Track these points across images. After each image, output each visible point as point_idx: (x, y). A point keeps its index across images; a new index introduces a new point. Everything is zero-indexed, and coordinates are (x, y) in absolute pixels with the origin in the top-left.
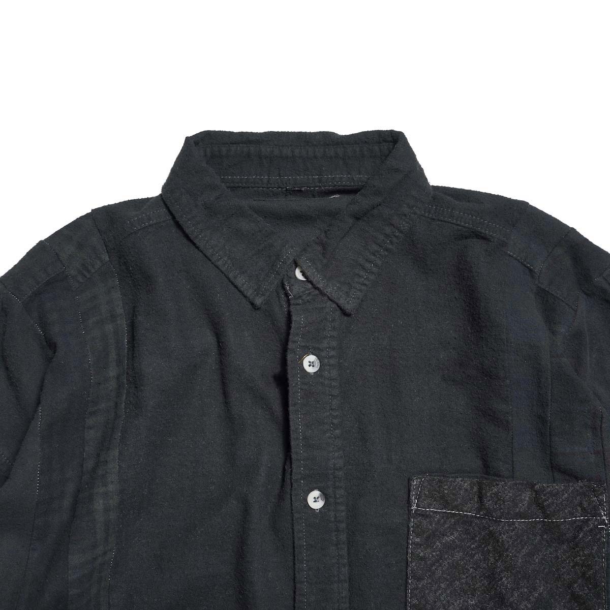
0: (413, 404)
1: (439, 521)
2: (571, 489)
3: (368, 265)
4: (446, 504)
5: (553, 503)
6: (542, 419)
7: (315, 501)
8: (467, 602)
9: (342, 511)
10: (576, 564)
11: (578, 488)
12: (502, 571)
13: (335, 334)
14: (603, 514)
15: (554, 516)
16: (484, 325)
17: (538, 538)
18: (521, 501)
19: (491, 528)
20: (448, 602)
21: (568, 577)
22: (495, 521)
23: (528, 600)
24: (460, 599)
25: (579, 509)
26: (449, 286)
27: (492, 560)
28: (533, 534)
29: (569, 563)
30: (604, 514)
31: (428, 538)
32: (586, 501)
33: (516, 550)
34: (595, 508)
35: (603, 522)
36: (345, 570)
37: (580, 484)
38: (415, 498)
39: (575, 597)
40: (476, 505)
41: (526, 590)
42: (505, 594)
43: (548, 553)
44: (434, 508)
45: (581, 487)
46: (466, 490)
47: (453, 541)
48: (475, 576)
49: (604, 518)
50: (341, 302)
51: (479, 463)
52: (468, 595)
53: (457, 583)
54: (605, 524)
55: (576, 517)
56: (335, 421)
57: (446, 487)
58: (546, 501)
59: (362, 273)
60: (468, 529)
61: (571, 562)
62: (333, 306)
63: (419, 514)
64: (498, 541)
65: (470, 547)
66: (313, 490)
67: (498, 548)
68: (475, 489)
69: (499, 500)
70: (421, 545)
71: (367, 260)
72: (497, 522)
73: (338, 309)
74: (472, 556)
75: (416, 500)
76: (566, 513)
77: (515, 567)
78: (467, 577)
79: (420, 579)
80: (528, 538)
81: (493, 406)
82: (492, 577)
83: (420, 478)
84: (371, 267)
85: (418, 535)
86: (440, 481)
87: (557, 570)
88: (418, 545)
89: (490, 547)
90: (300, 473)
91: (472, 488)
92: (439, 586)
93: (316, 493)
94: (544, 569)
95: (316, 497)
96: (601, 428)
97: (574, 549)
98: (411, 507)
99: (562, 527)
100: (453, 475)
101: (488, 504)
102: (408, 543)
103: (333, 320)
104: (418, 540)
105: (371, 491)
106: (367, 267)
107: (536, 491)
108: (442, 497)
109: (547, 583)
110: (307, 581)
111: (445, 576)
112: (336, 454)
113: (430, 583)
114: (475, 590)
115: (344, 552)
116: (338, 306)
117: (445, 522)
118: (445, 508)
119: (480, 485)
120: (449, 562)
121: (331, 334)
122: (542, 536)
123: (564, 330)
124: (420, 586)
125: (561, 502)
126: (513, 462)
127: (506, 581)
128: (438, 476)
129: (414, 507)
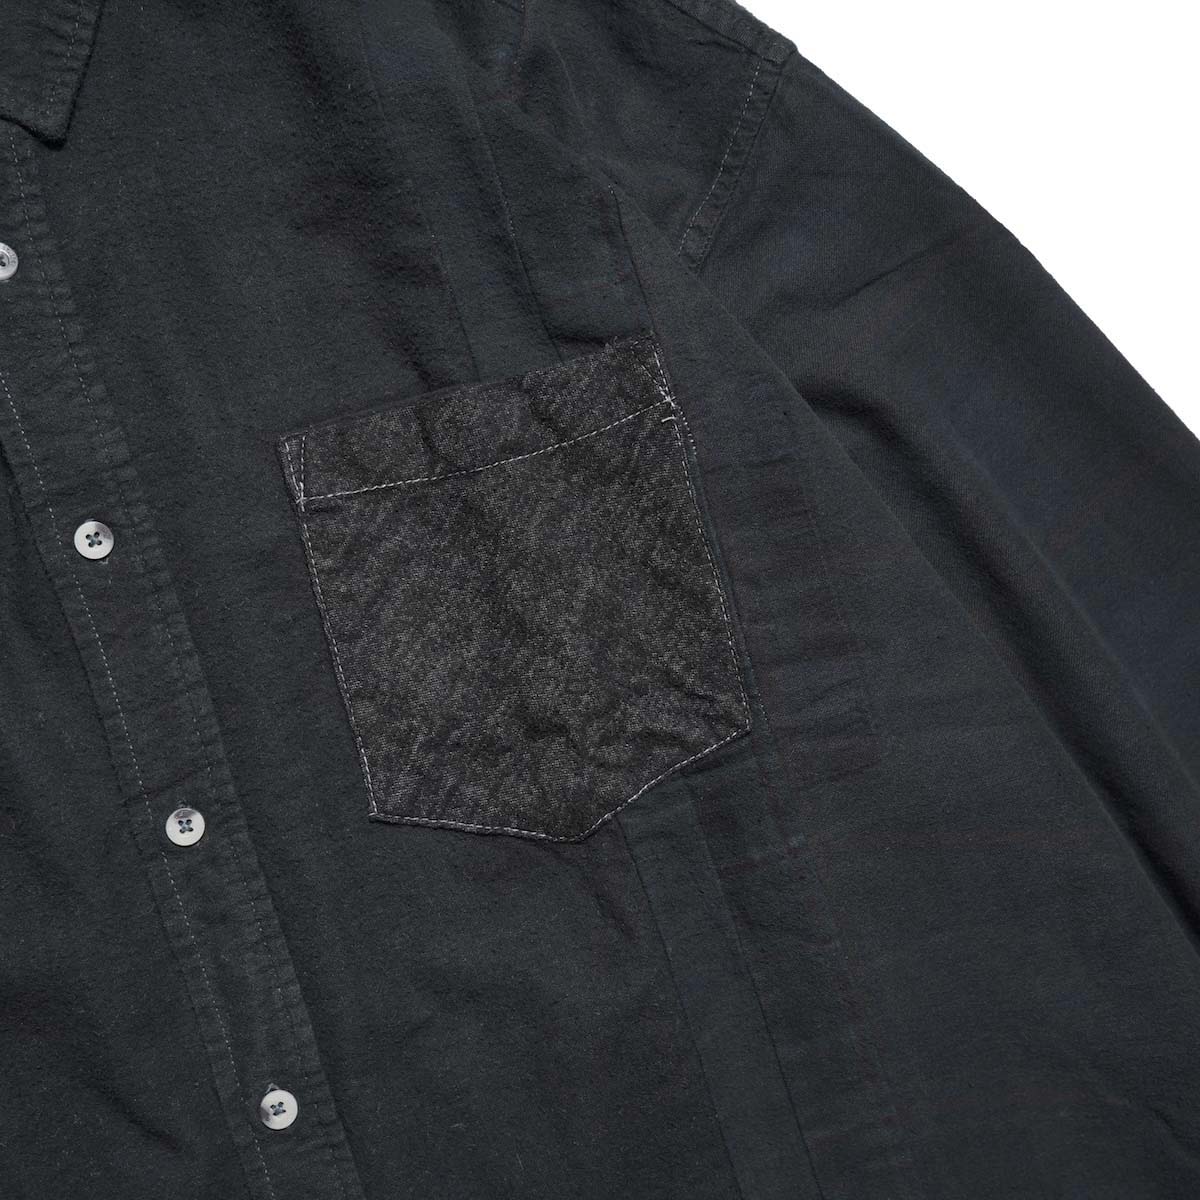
0: (244, 292)
1: (361, 513)
2: (593, 366)
3: (67, 28)
4: (363, 473)
5: (565, 403)
6: (501, 242)
7: (91, 542)
8: (461, 654)
9: (154, 548)
10: (645, 512)
11: (607, 360)
12: (505, 572)
13: (35, 189)
14: (663, 393)
15: (575, 430)
16: (328, 78)
17: (561, 484)
18: (506, 418)
19: (463, 494)
20: (422, 665)
21: (637, 543)
22: (468, 476)
23: (570, 609)
24: (446, 654)
25: (620, 400)
26: (252, 29)
27: (483, 556)
28: (549, 480)
29: (632, 514)
30: (665, 391)
31: (349, 552)
32: (629, 379)
33: (520, 520)
34: (647, 387)
35: (668, 411)
36: (194, 664)
37: (608, 349)
38: (299, 480)
39: (661, 579)
40: (424, 459)
41: (560, 591)
42: (523, 613)
43: (588, 509)
44: (343, 489)
45: (613, 356)
46: (397, 434)
47: (403, 547)
48: (464, 602)
49: (668, 399)
50: (27, 116)
51: (412, 376)
52: (459, 642)
53: (433, 626)
54: (674, 412)
55: (619, 420)
56: (87, 368)
57: (354, 439)
58: (551, 402)
59: (59, 47)
60: (425, 513)
61: (635, 511)
62: (14, 131)
63: (317, 511)
64: (482, 515)
65: (438, 547)
66: (83, 522)
67: (487, 527)
68: (414, 427)
69: (460, 430)
70: (337, 571)
71: (60, 16)
72: (472, 476)
73: (25, 133)
74: (447, 565)
75: (302, 485)
76: (596, 418)
77: (527, 554)
78: (448, 608)
79: (354, 637)
80: (539, 488)
81: (398, 245)
82: (492, 589)
83: (296, 437)
84: (74, 29)
85: (326, 555)
86: (341, 433)
87: (614, 537)
88: (332, 573)
89: (473, 534)
90: (40, 491)
91: (406, 426)
92: (396, 642)
93: (89, 527)
94: (588, 542)
95: (92, 534)
96: (621, 227)
97: (633, 484)
98: (294, 500)
99: (599, 447)
100: (362, 413)
101: (443, 446)
102: (309, 574)
103: (24, 160)
104: (328, 563)
105: (200, 490)
106: (66, 32)
107: (527, 391)
108: (353, 462)
109: (600, 567)
110: (124, 710)
111: (403, 617)
112: (108, 435)
113: (374, 640)
114: (469, 628)
115: (182, 628)
116: (25, 128)
117: (375, 513)
118: (365, 482)
119: (419, 413)
120: (403, 591)
121: (27, 192)
122: (567, 480)
123: (504, 54)
124: (357, 651)
125: (581, 399)
126: (469, 347)
127: (519, 586)
128: (332, 423)
129: (302, 499)
